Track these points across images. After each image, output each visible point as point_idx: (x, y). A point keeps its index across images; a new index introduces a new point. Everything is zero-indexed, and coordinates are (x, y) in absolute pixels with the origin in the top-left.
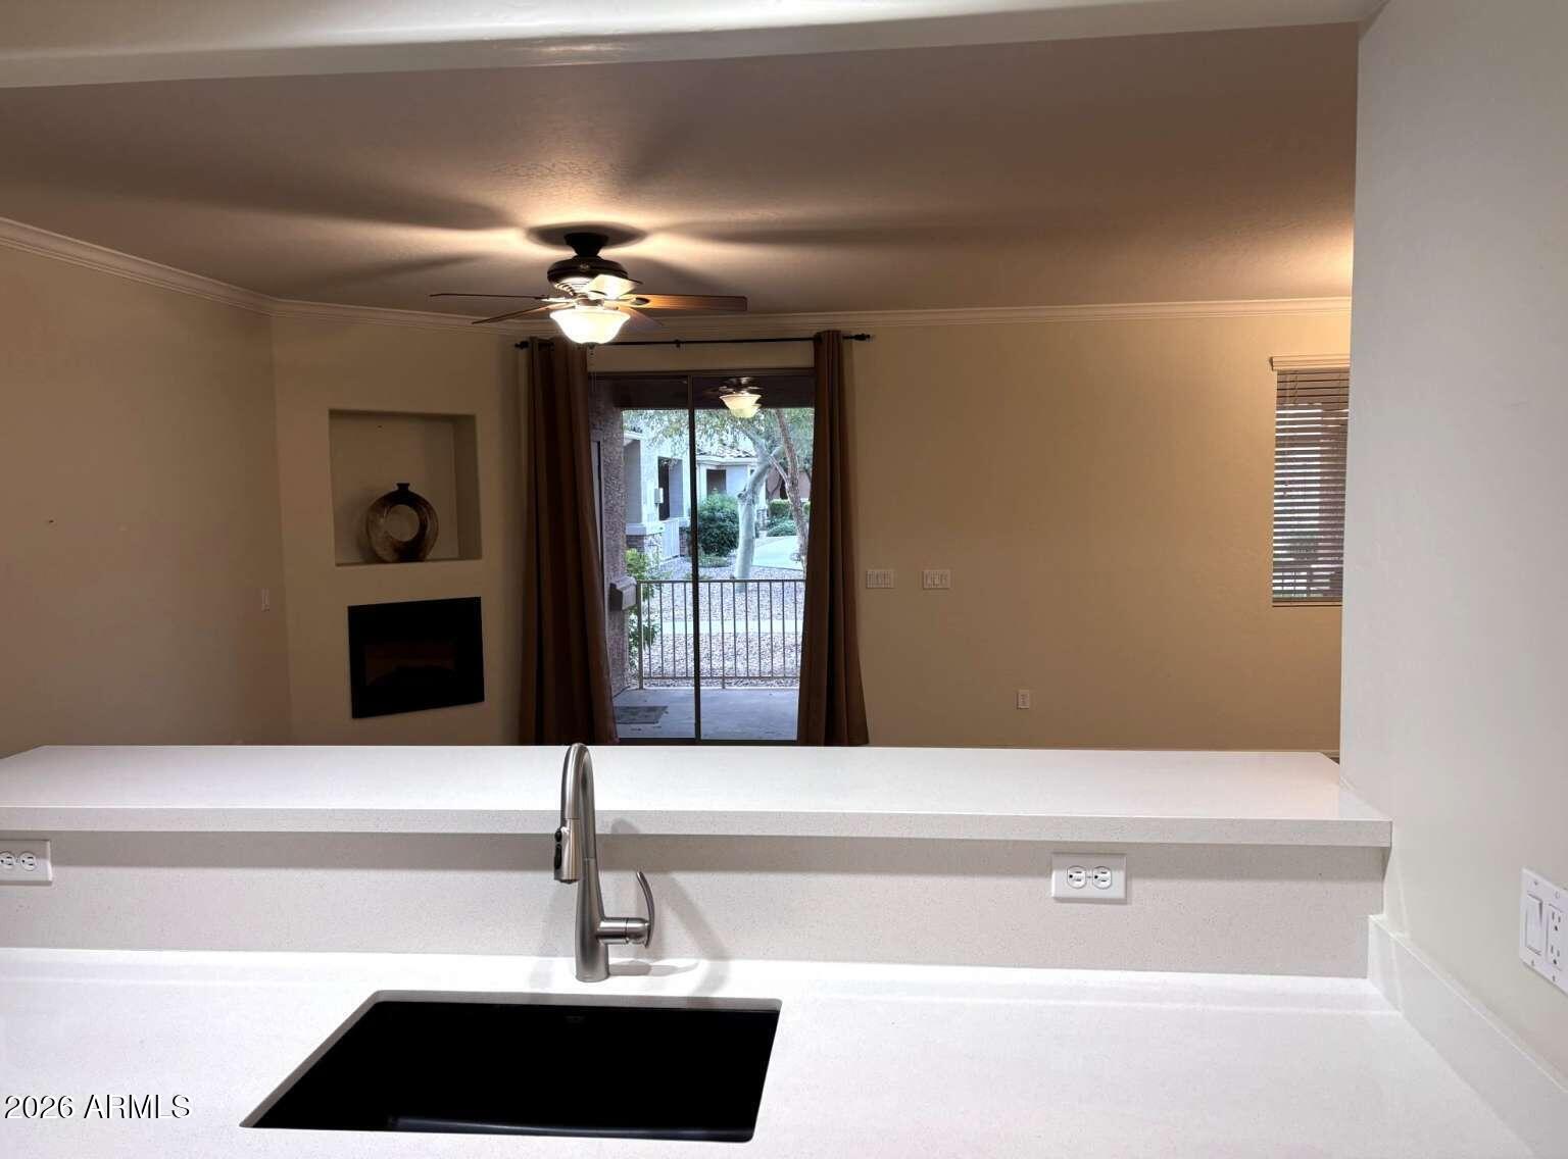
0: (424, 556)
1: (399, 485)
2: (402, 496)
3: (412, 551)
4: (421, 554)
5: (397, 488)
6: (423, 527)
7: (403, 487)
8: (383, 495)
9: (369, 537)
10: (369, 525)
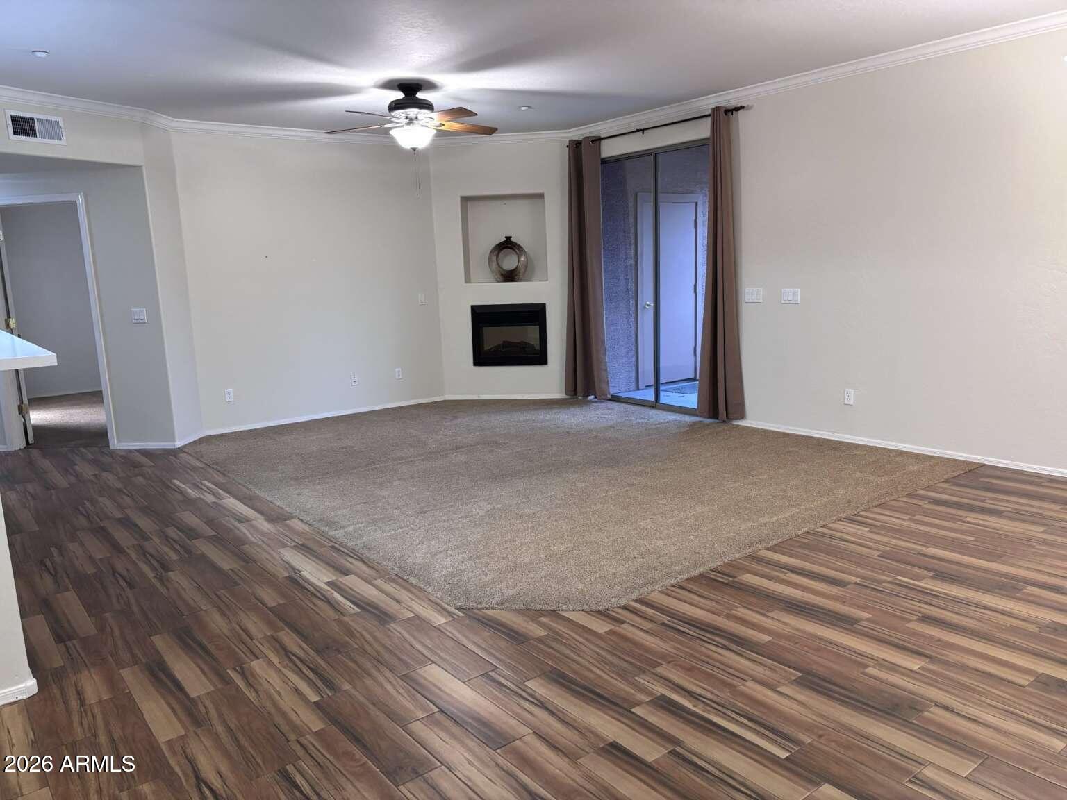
1: (506, 237)
2: (509, 244)
3: (510, 276)
5: (505, 239)
7: (508, 238)
8: (498, 244)
9: (490, 268)
10: (492, 258)
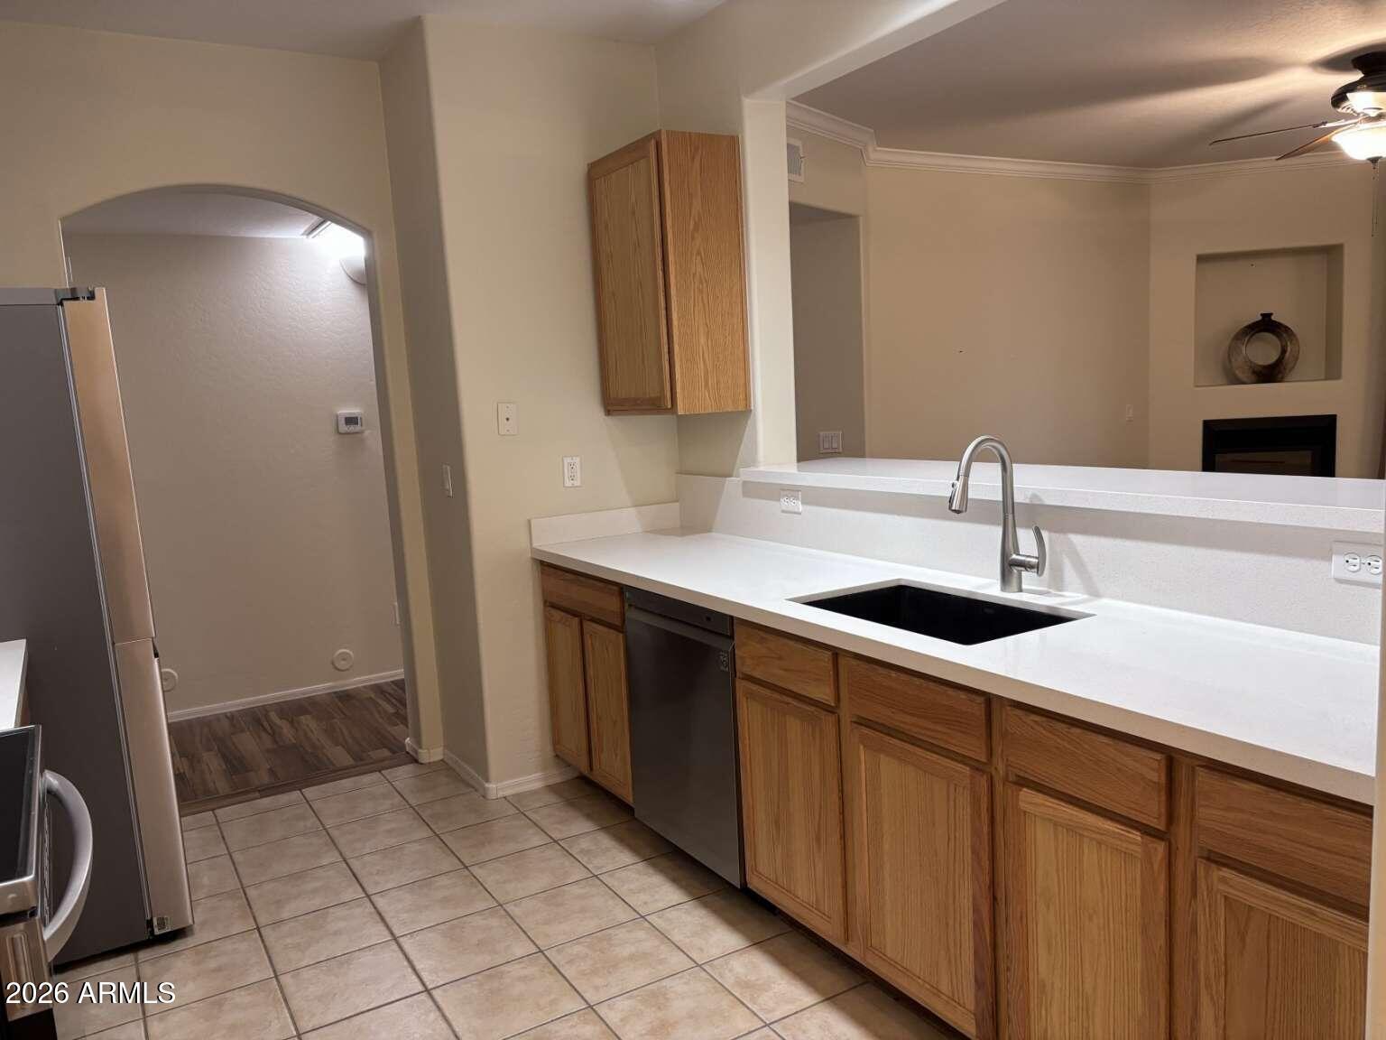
0: (1282, 378)
1: (1262, 315)
2: (1266, 325)
3: (1269, 374)
4: (1280, 376)
5: (1260, 318)
6: (1284, 351)
7: (1267, 316)
8: (1246, 324)
9: (1230, 361)
10: (1231, 351)
